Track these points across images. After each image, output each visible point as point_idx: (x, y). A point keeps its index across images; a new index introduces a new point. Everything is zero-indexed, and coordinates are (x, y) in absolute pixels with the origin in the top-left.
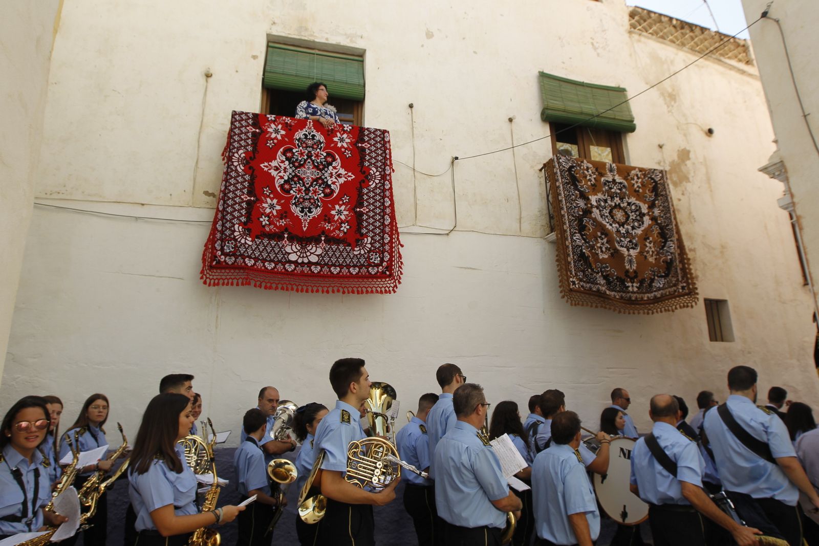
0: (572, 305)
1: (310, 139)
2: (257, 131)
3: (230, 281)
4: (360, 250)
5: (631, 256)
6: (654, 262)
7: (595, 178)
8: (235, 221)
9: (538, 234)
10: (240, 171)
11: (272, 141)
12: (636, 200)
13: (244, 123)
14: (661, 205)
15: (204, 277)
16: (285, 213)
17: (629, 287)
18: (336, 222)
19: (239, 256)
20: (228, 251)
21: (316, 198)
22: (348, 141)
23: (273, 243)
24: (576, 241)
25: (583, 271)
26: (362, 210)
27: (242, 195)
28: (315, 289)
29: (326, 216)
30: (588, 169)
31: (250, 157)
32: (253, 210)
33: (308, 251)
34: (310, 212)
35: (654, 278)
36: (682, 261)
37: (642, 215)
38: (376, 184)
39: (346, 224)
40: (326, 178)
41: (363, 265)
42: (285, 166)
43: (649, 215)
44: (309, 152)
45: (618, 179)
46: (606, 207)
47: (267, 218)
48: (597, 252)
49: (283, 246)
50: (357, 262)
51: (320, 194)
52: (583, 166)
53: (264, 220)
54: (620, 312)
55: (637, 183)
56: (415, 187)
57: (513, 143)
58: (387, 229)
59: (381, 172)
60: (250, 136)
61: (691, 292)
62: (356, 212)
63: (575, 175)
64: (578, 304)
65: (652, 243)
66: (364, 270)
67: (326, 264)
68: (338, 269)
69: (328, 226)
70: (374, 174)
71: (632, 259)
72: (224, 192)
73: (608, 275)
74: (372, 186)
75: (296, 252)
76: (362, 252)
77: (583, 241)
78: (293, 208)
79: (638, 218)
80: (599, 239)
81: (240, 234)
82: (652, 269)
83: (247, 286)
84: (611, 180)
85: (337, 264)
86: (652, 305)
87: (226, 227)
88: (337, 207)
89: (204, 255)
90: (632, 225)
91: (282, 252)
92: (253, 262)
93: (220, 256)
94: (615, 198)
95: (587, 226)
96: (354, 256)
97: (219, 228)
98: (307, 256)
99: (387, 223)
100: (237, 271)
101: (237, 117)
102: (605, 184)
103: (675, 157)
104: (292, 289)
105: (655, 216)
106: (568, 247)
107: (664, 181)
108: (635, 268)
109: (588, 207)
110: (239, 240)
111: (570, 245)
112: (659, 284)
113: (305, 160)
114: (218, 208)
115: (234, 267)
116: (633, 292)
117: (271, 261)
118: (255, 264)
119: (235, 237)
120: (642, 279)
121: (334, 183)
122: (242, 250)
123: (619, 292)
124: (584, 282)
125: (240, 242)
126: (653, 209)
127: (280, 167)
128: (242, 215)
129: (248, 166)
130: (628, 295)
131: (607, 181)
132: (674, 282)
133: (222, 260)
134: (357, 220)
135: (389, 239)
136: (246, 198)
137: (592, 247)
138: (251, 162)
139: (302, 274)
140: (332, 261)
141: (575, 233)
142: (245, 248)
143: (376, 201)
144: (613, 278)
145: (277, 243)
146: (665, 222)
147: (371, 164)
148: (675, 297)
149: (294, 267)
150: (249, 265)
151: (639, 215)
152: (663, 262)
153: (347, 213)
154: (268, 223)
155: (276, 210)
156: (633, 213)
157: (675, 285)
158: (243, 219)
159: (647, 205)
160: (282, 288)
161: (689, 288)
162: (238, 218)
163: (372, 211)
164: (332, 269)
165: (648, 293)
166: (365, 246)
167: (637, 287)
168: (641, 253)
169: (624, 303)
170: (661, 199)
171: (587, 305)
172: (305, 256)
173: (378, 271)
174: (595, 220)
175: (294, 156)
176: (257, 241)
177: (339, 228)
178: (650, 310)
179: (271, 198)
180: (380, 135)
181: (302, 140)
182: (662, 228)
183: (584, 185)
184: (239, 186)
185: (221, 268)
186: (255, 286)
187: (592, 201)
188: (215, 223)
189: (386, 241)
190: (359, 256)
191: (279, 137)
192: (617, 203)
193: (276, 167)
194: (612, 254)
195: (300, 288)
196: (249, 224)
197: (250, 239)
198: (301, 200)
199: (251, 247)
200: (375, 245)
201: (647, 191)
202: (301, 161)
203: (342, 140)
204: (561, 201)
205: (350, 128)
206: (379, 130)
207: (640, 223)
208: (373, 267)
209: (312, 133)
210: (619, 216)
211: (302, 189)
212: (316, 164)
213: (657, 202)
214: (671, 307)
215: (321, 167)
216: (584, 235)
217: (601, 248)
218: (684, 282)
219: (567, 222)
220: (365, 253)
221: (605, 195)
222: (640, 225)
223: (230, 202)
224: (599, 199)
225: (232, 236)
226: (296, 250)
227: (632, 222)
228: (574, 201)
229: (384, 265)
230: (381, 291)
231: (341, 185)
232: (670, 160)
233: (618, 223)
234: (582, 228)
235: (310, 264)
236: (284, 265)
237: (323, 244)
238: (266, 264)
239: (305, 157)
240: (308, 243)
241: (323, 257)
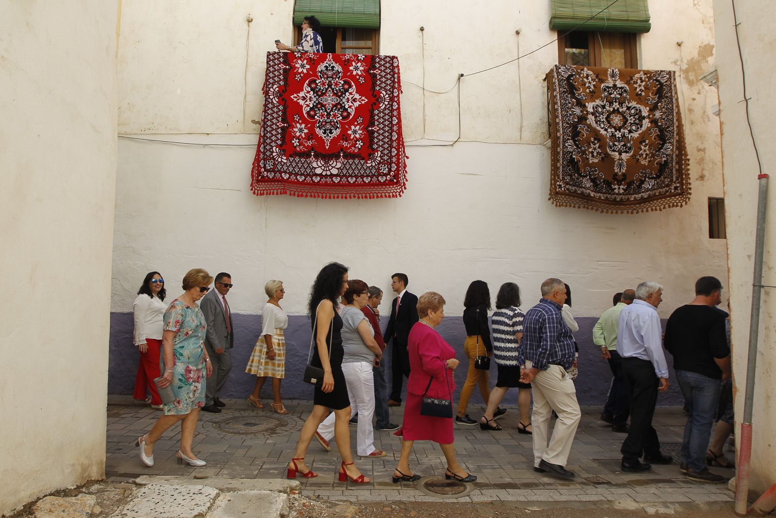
0: (556, 206)
1: (330, 70)
2: (287, 67)
3: (272, 191)
4: (372, 162)
5: (622, 160)
6: (647, 164)
7: (594, 85)
8: (273, 144)
9: (538, 141)
10: (275, 102)
11: (299, 75)
12: (637, 104)
13: (277, 62)
14: (664, 107)
15: (254, 188)
16: (311, 135)
17: (615, 189)
18: (352, 140)
19: (278, 171)
20: (269, 168)
21: (335, 121)
22: (362, 68)
23: (303, 160)
24: (567, 147)
25: (571, 176)
26: (373, 128)
27: (277, 123)
28: (336, 195)
29: (344, 136)
30: (587, 76)
31: (283, 91)
32: (286, 135)
33: (330, 165)
34: (331, 133)
35: (645, 179)
36: (679, 163)
37: (642, 118)
38: (386, 105)
39: (361, 141)
40: (344, 103)
41: (374, 175)
42: (310, 96)
43: (649, 118)
44: (330, 82)
45: (619, 84)
46: (603, 113)
47: (297, 141)
48: (588, 157)
49: (311, 162)
50: (369, 173)
51: (339, 117)
52: (583, 74)
53: (295, 142)
54: (602, 212)
55: (640, 87)
56: (424, 104)
57: (518, 55)
58: (395, 144)
59: (390, 94)
60: (282, 73)
61: (683, 192)
62: (368, 131)
63: (573, 83)
64: (562, 205)
65: (648, 146)
66: (375, 179)
67: (344, 175)
68: (354, 179)
69: (345, 144)
70: (384, 96)
71: (622, 162)
72: (263, 121)
73: (595, 178)
74: (382, 108)
75: (321, 167)
76: (374, 164)
77: (575, 147)
78: (317, 130)
79: (637, 121)
80: (591, 144)
81: (278, 154)
82: (644, 171)
83: (284, 195)
84: (612, 86)
85: (353, 175)
86: (638, 205)
87: (266, 149)
88: (353, 127)
89: (252, 172)
90: (629, 129)
91: (310, 167)
92: (288, 176)
93: (263, 172)
94: (614, 103)
95: (581, 132)
96: (367, 168)
97: (262, 150)
98: (329, 170)
99: (394, 138)
100: (276, 183)
101: (271, 57)
102: (605, 90)
103: (695, 54)
104: (319, 196)
105: (655, 119)
106: (559, 153)
107: (671, 82)
108: (624, 171)
109: (583, 114)
110: (276, 159)
111: (561, 152)
112: (648, 185)
113: (327, 89)
114: (260, 134)
115: (274, 180)
116: (619, 194)
117: (302, 175)
118: (289, 178)
119: (274, 156)
120: (630, 181)
121: (350, 107)
122: (279, 167)
123: (605, 193)
124: (570, 185)
125: (277, 160)
126: (654, 111)
127: (307, 96)
128: (278, 139)
129: (281, 98)
130: (613, 197)
131: (608, 87)
132: (667, 183)
133: (265, 175)
134: (369, 137)
135: (396, 152)
136: (281, 125)
137: (584, 152)
138: (284, 95)
139: (326, 184)
140: (349, 173)
141: (568, 139)
142: (281, 165)
143: (385, 120)
144: (600, 181)
145: (306, 160)
146: (666, 124)
147: (381, 88)
148: (665, 197)
149: (319, 178)
150: (285, 178)
151: (638, 119)
152: (657, 164)
153: (361, 132)
154: (298, 144)
155: (304, 133)
156: (632, 117)
157: (667, 186)
158: (279, 142)
159: (648, 108)
160: (311, 196)
161: (682, 188)
162: (275, 141)
163: (382, 129)
164: (349, 179)
165: (636, 194)
166: (376, 159)
167: (623, 189)
168: (633, 156)
169: (608, 204)
170: (665, 101)
171: (570, 206)
172: (328, 169)
173: (386, 180)
174: (589, 126)
175: (318, 87)
176: (291, 159)
177: (354, 145)
178: (635, 209)
179: (300, 124)
180: (390, 61)
181: (324, 72)
182: (661, 130)
183: (581, 93)
184: (275, 115)
185: (265, 182)
186: (290, 195)
187: (589, 108)
188: (259, 146)
189: (393, 154)
190: (371, 168)
191: (305, 71)
192: (616, 108)
193: (303, 97)
194: (602, 158)
195: (324, 195)
196: (284, 145)
197: (285, 158)
198: (324, 123)
199: (286, 164)
200: (384, 158)
201: (650, 94)
202: (323, 90)
203: (357, 68)
204: (557, 110)
205: (364, 57)
206: (389, 57)
207: (639, 126)
208: (382, 176)
209: (332, 65)
210: (617, 120)
211: (324, 114)
212: (336, 92)
213: (659, 104)
214: (660, 206)
215: (340, 94)
216: (577, 141)
217: (592, 153)
218: (678, 183)
219: (561, 129)
220: (376, 165)
221: (603, 101)
222: (638, 128)
223: (269, 129)
224: (597, 105)
225: (271, 156)
226: (321, 165)
227: (630, 126)
228: (570, 109)
229: (391, 174)
230: (389, 196)
231: (356, 108)
232: (689, 58)
233: (615, 128)
234: (575, 135)
235: (332, 175)
236: (312, 178)
237: (342, 159)
238: (298, 177)
239: (327, 87)
240: (330, 159)
241: (342, 170)
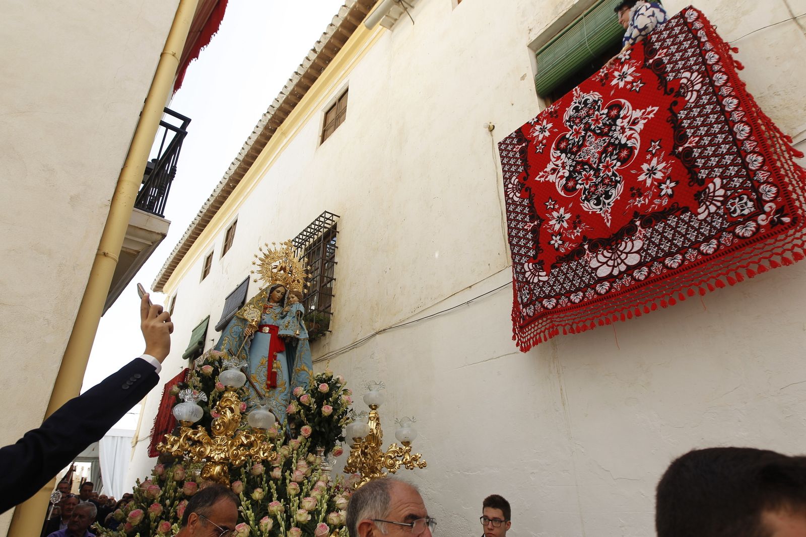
1: (582, 108)
2: (524, 145)
3: (538, 337)
4: (707, 207)
8: (524, 260)
10: (517, 199)
11: (541, 145)
13: (510, 148)
15: (520, 342)
16: (578, 217)
18: (650, 188)
19: (536, 300)
20: (527, 300)
21: (610, 174)
22: (632, 70)
23: (573, 265)
26: (686, 145)
27: (525, 226)
28: (649, 305)
29: (634, 189)
31: (524, 178)
32: (540, 236)
33: (622, 252)
34: (609, 197)
38: (698, 91)
39: (668, 181)
40: (617, 138)
41: (721, 231)
42: (562, 161)
44: (587, 123)
47: (558, 237)
49: (586, 262)
50: (710, 231)
51: (615, 165)
53: (556, 241)
58: (749, 146)
59: (700, 68)
60: (518, 156)
62: (678, 155)
66: (726, 237)
67: (655, 259)
68: (679, 257)
69: (639, 202)
70: (689, 80)
74: (692, 100)
75: (606, 263)
76: (713, 209)
78: (585, 205)
81: (532, 273)
83: (556, 337)
85: (674, 250)
88: (645, 167)
89: (513, 315)
91: (587, 271)
92: (554, 301)
93: (523, 311)
96: (701, 224)
97: (516, 277)
98: (623, 261)
99: (742, 136)
100: (540, 321)
101: (503, 147)
104: (615, 319)
110: (531, 281)
113: (584, 137)
115: (535, 317)
117: (577, 290)
118: (557, 303)
119: (527, 278)
121: (630, 138)
122: (538, 292)
125: (533, 282)
127: (557, 165)
128: (530, 249)
129: (523, 189)
133: (525, 314)
134: (684, 165)
135: (761, 159)
136: (530, 226)
138: (526, 183)
139: (625, 290)
140: (663, 250)
142: (540, 287)
143: (707, 115)
145: (578, 263)
147: (678, 71)
149: (608, 284)
150: (551, 307)
153: (664, 165)
154: (560, 242)
155: (566, 221)
158: (531, 253)
160: (601, 323)
162: (526, 255)
163: (706, 134)
164: (667, 262)
166: (714, 196)
172: (620, 261)
173: (759, 227)
175: (570, 142)
176: (555, 271)
177: (657, 195)
179: (557, 210)
180: (678, 21)
181: (574, 117)
184: (520, 217)
185: (527, 325)
186: (565, 333)
189: (756, 166)
190: (709, 219)
191: (547, 134)
193: (552, 169)
195: (625, 312)
196: (539, 255)
197: (544, 273)
198: (593, 189)
199: (548, 283)
200: (732, 184)
202: (579, 142)
203: (623, 76)
206: (674, 18)
208: (743, 223)
209: (583, 100)
211: (590, 175)
212: (599, 131)
215: (606, 130)
220: (718, 208)
225: (525, 280)
226: (605, 260)
229: (767, 209)
230: (785, 260)
231: (641, 133)
235: (630, 269)
236: (594, 288)
237: (641, 231)
238: (572, 297)
239: (583, 133)
240: (619, 241)
241: (646, 251)
